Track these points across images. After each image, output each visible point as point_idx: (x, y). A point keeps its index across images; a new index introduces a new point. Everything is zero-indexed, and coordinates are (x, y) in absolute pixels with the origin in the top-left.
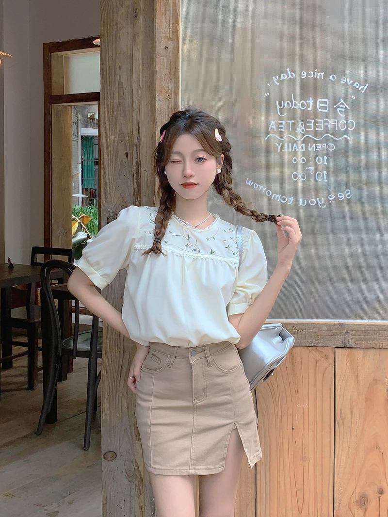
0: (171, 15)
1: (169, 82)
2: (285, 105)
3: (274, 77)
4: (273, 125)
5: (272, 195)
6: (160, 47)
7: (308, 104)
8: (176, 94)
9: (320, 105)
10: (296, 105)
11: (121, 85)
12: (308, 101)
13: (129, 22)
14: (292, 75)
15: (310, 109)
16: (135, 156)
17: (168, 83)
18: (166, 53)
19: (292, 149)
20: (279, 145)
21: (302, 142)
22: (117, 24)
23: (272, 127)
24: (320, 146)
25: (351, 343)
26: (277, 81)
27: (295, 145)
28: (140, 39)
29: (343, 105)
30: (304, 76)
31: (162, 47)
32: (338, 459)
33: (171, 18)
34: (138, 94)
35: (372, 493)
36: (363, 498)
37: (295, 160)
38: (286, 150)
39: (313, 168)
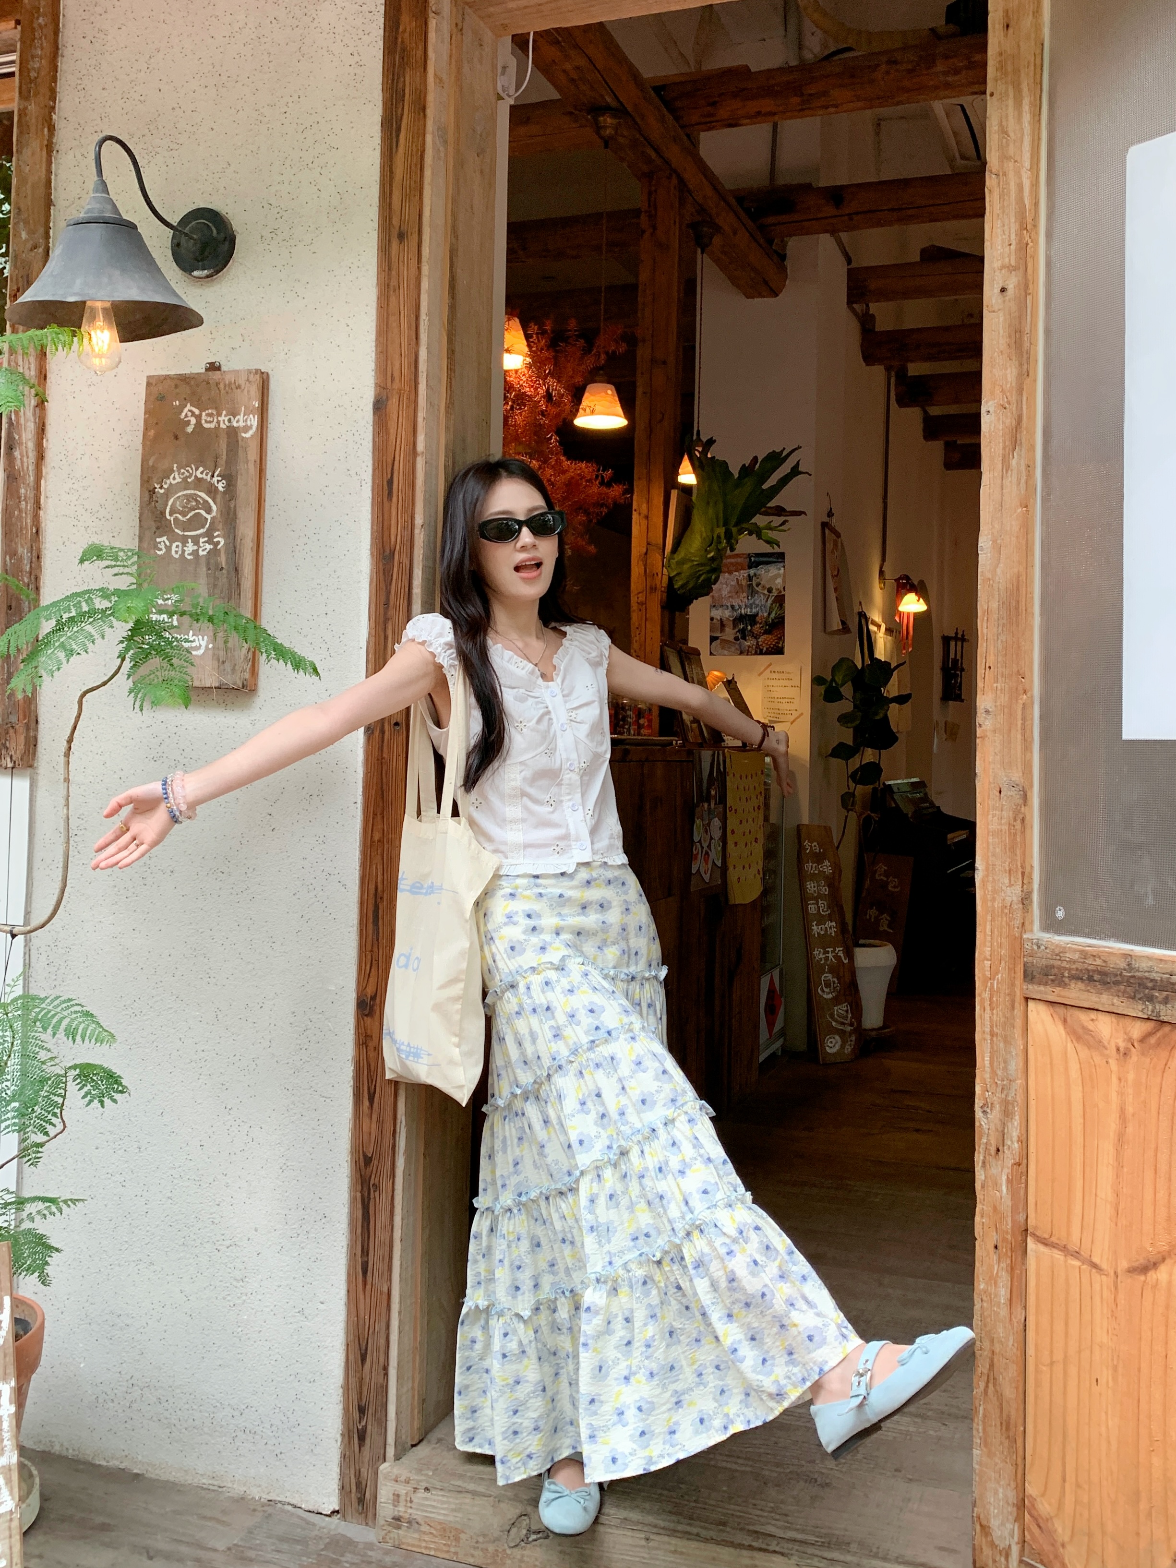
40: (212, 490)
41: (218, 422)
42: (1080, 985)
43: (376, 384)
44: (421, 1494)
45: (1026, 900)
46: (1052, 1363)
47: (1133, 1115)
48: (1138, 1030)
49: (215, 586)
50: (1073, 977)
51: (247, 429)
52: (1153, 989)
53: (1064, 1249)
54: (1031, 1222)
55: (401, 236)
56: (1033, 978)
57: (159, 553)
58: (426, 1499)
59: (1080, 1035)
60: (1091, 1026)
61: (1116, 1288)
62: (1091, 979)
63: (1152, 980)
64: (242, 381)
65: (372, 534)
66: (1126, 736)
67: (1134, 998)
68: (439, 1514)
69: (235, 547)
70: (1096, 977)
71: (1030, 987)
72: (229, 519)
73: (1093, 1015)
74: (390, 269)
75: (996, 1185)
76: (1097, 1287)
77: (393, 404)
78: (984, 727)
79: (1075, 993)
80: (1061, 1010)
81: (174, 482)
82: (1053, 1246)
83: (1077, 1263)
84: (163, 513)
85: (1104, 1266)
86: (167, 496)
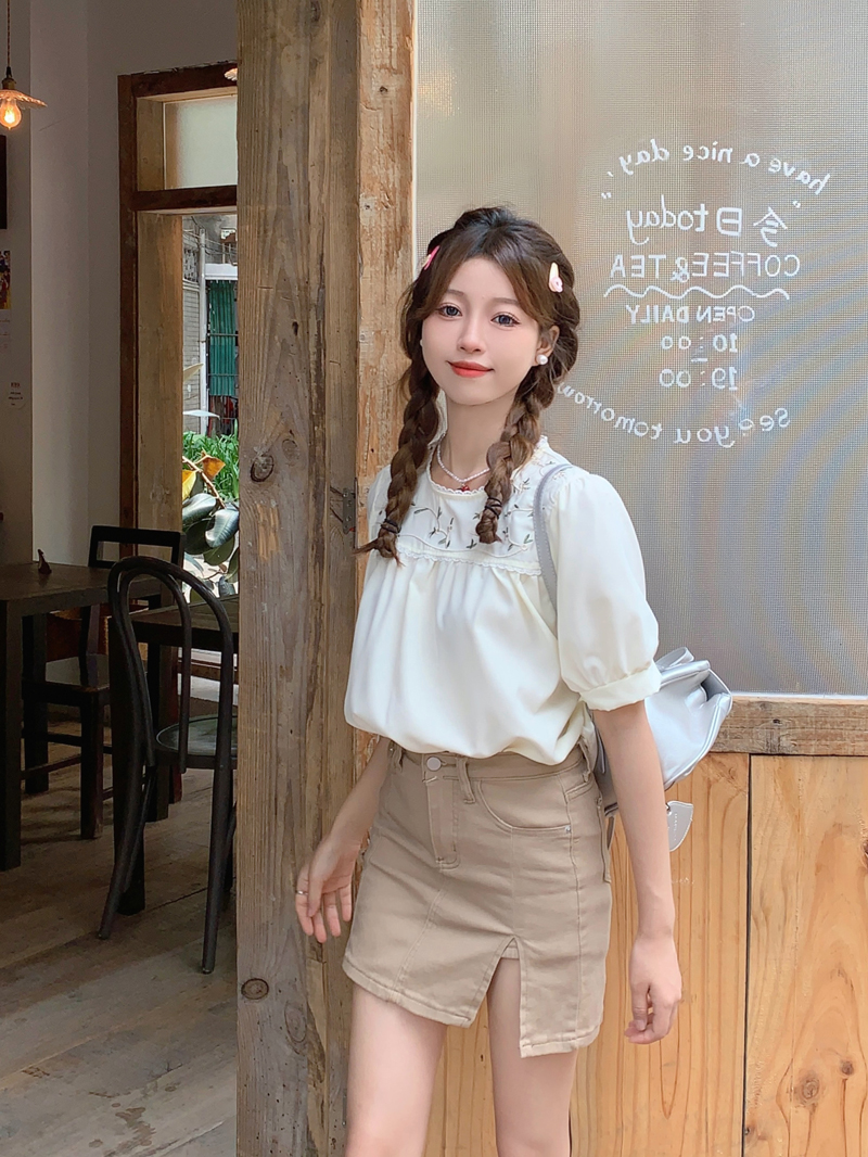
0: (393, 16)
1: (390, 166)
2: (647, 220)
3: (621, 158)
4: (619, 265)
5: (616, 419)
6: (369, 87)
7: (697, 218)
8: (406, 193)
9: (725, 221)
10: (670, 219)
11: (283, 173)
12: (696, 212)
13: (301, 30)
14: (662, 154)
15: (701, 229)
16: (313, 331)
17: (387, 169)
18: (384, 102)
19: (660, 317)
20: (633, 309)
21: (682, 303)
22: (273, 37)
23: (618, 268)
24: (721, 314)
25: (786, 743)
26: (629, 168)
27: (668, 308)
28: (325, 70)
29: (773, 222)
30: (688, 156)
31: (374, 89)
32: (755, 997)
33: (394, 23)
34: (321, 190)
35: (828, 1072)
36: (808, 1082)
37: (667, 343)
38: (648, 320)
39: (706, 360)
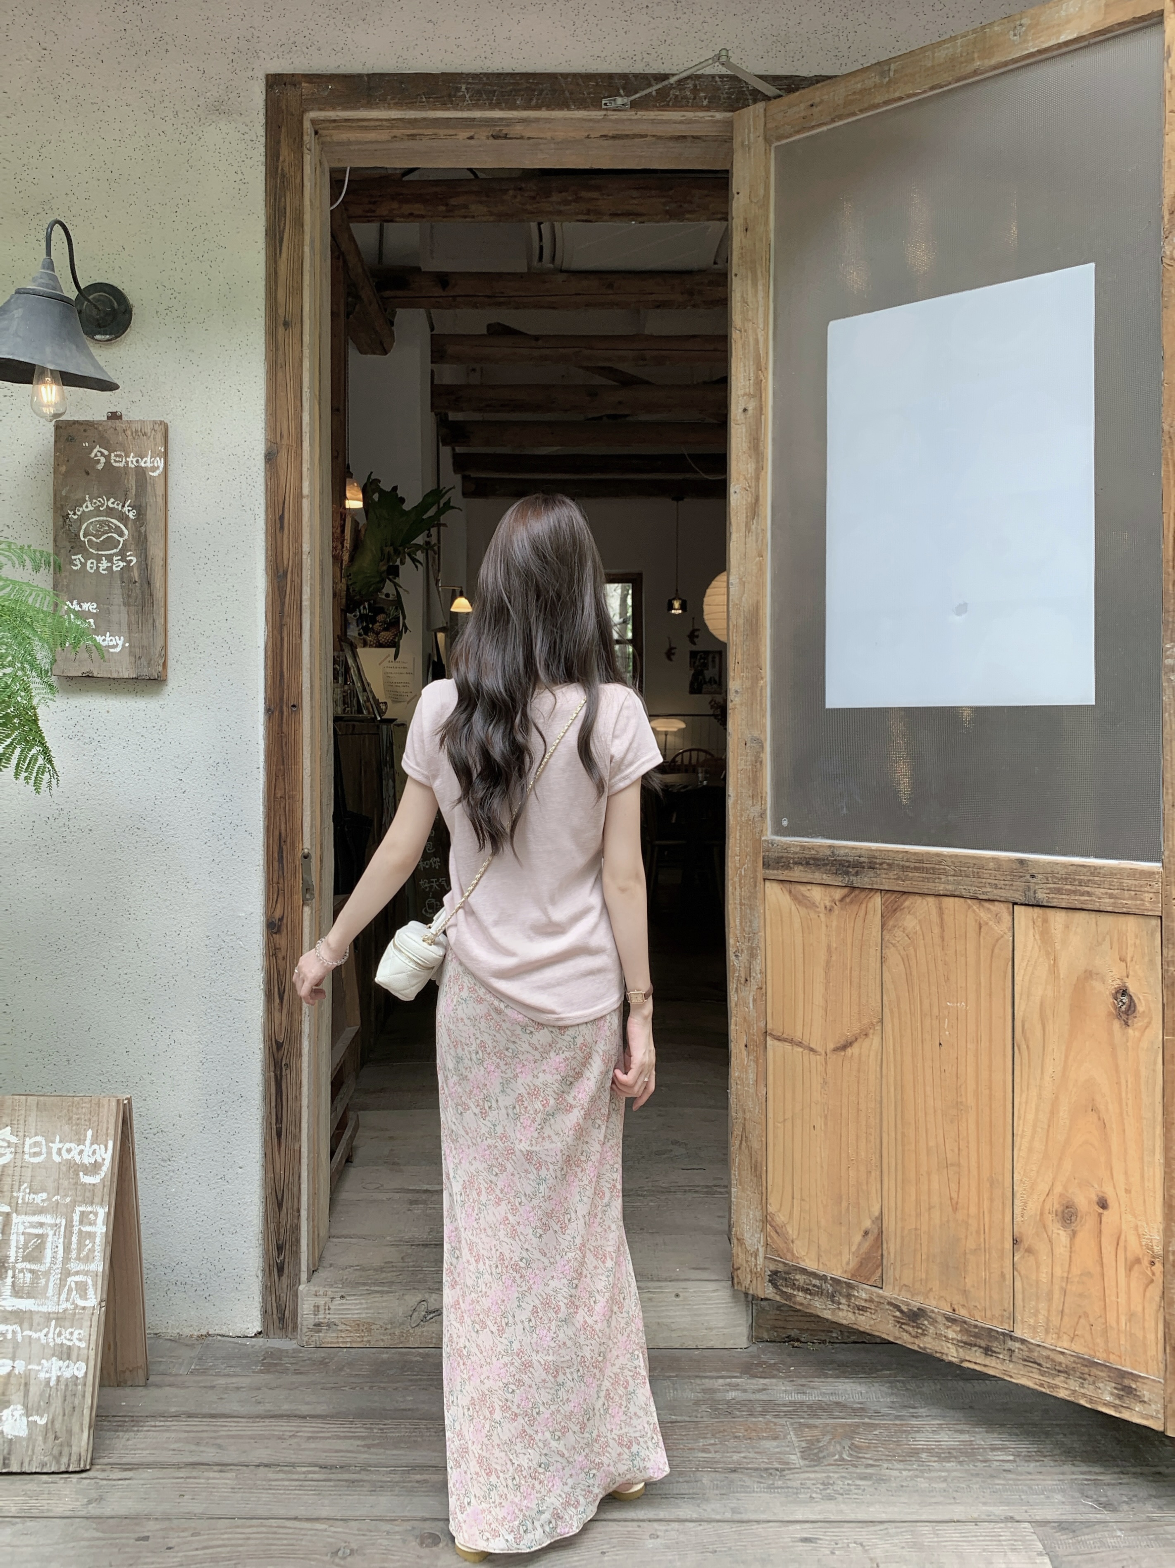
6: (736, 410)
25: (1041, 896)
31: (740, 411)
35: (1084, 1201)
36: (1067, 1207)
40: (123, 518)
41: (127, 462)
42: (801, 868)
43: (266, 439)
44: (338, 1301)
45: (762, 815)
46: (785, 1120)
47: (836, 948)
48: (838, 894)
49: (129, 596)
50: (795, 863)
51: (154, 469)
52: (849, 867)
53: (791, 1041)
54: (769, 1026)
55: (286, 324)
56: (769, 865)
57: (75, 568)
58: (342, 1304)
59: (800, 900)
60: (807, 894)
61: (826, 1063)
62: (808, 864)
63: (848, 861)
64: (148, 430)
65: (267, 558)
66: (828, 706)
67: (836, 873)
68: (353, 1314)
69: (147, 565)
70: (812, 862)
71: (767, 871)
72: (141, 542)
73: (809, 887)
74: (277, 350)
75: (746, 1004)
76: (813, 1064)
77: (283, 456)
78: (734, 702)
79: (797, 873)
80: (788, 885)
81: (86, 510)
82: (785, 1040)
83: (801, 1050)
84: (77, 536)
85: (819, 1049)
86: (81, 520)
